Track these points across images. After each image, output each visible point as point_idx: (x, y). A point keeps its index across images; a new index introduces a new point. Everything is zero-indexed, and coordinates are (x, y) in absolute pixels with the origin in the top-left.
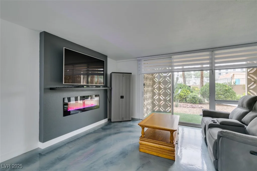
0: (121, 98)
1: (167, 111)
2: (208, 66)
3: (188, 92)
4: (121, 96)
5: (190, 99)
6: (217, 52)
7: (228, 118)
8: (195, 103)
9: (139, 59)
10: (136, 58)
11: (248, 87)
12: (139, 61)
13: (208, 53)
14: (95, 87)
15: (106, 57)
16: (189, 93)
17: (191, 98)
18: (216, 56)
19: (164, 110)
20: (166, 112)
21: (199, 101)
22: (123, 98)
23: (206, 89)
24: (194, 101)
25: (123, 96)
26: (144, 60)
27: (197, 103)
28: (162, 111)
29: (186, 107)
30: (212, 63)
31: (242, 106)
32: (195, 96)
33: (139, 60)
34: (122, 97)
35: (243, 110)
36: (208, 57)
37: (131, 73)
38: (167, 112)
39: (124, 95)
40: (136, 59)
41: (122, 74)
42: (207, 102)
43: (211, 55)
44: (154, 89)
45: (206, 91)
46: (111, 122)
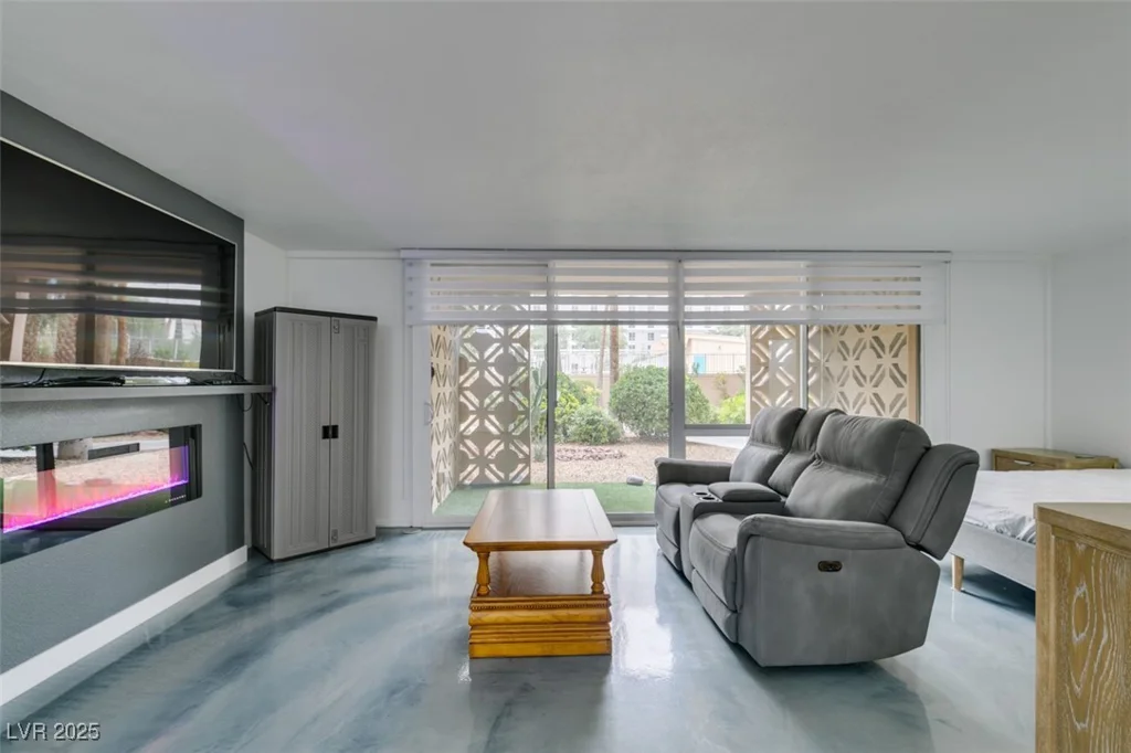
0: (326, 436)
1: (515, 478)
2: (665, 308)
3: (572, 401)
4: (326, 429)
5: (581, 426)
6: (690, 265)
7: (727, 480)
8: (597, 441)
9: (408, 257)
10: (398, 250)
11: (752, 384)
12: (411, 265)
13: (663, 265)
14: (188, 385)
15: (237, 224)
16: (574, 405)
17: (583, 423)
18: (688, 280)
19: (502, 475)
20: (511, 485)
21: (609, 433)
22: (335, 435)
23: (629, 390)
24: (594, 434)
25: (335, 428)
26: (433, 265)
27: (603, 440)
28: (496, 481)
29: (571, 458)
30: (677, 301)
31: (763, 440)
32: (596, 417)
33: (410, 262)
34: (330, 432)
35: (768, 453)
36: (665, 280)
37: (375, 319)
38: (516, 482)
39: (338, 420)
40: (394, 254)
41: (329, 318)
42: (633, 435)
43: (677, 273)
44: (461, 390)
45: (628, 396)
46: (272, 561)
